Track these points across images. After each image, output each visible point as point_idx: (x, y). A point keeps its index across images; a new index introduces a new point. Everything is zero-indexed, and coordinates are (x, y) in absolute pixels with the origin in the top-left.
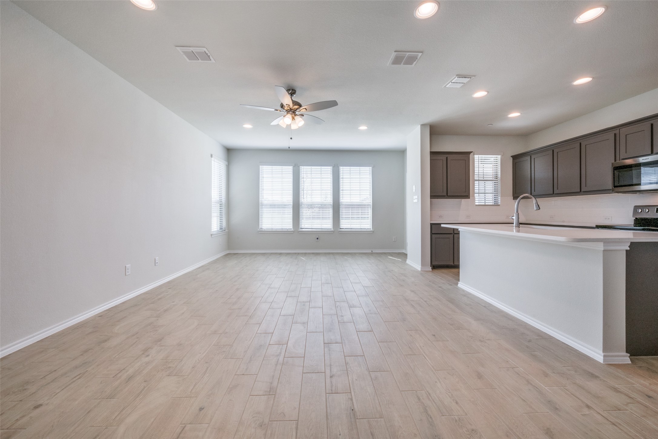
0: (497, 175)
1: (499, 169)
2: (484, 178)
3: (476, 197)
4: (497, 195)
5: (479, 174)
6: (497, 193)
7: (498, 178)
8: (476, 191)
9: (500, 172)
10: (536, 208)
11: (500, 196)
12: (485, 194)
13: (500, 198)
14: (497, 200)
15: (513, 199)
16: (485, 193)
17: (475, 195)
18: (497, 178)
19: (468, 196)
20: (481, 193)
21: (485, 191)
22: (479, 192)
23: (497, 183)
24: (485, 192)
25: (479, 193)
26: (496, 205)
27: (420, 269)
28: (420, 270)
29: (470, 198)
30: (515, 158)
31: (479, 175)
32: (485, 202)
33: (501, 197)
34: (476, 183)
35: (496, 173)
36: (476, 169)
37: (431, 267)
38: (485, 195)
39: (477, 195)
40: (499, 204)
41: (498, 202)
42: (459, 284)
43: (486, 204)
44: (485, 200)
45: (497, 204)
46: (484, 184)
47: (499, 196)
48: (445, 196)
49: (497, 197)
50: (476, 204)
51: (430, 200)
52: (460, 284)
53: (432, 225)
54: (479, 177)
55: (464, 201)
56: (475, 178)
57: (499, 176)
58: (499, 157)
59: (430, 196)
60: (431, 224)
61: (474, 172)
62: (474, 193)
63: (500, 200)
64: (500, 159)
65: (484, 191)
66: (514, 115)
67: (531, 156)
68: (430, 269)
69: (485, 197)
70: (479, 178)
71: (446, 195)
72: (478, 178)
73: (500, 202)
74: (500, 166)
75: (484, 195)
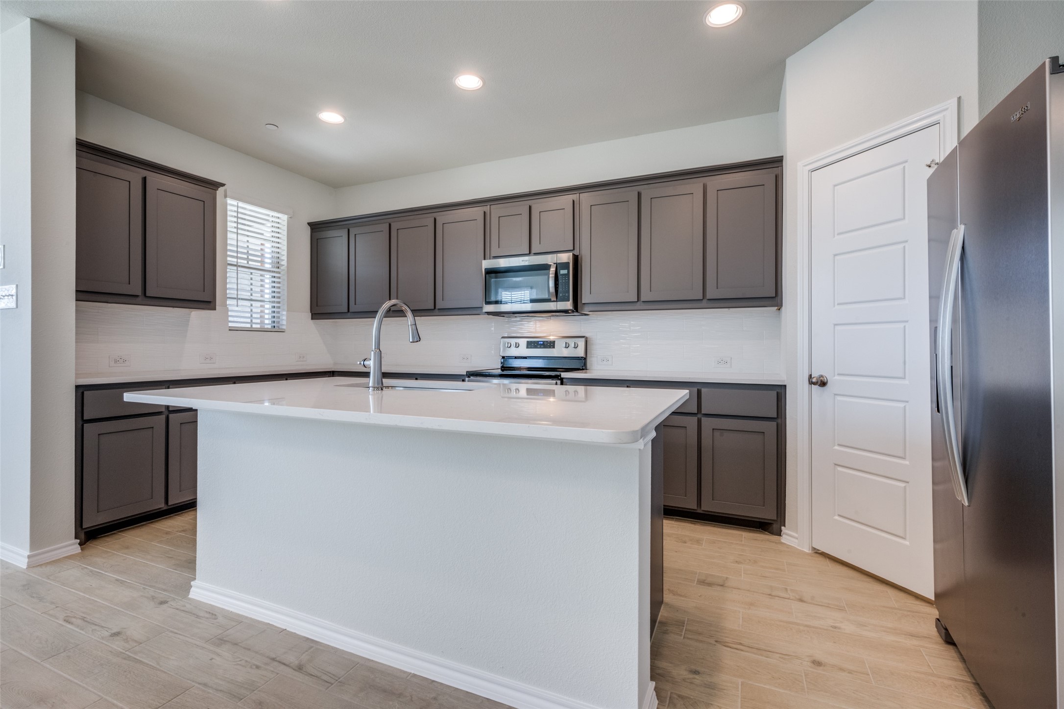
0: (278, 260)
1: (284, 247)
2: (250, 263)
3: (230, 308)
4: (279, 307)
5: (239, 250)
6: (279, 302)
7: (282, 268)
8: (231, 293)
9: (285, 253)
10: (413, 337)
11: (286, 307)
12: (252, 302)
13: (285, 313)
14: (279, 317)
15: (312, 319)
16: (251, 300)
17: (229, 302)
18: (278, 268)
19: (210, 302)
20: (242, 299)
21: (251, 295)
22: (239, 297)
23: (279, 278)
24: (252, 297)
25: (237, 299)
26: (276, 329)
27: (26, 560)
28: (25, 567)
29: (215, 309)
30: (316, 228)
31: (237, 252)
32: (251, 321)
33: (288, 311)
34: (231, 273)
35: (278, 255)
36: (230, 235)
37: (76, 538)
38: (251, 305)
39: (234, 302)
40: (284, 327)
41: (281, 323)
42: (192, 589)
43: (254, 326)
44: (251, 316)
45: (278, 327)
46: (249, 277)
47: (283, 310)
48: (137, 296)
49: (278, 312)
50: (230, 325)
51: (77, 306)
52: (198, 587)
53: (81, 391)
54: (237, 257)
55: (197, 316)
56: (229, 259)
57: (284, 263)
58: (284, 218)
59: (77, 291)
60: (78, 387)
61: (225, 244)
62: (226, 298)
63: (284, 318)
64: (285, 223)
65: (249, 294)
66: (331, 117)
67: (349, 230)
68: (73, 547)
69: (251, 310)
70: (239, 261)
71: (139, 292)
72: (235, 260)
73: (284, 322)
74: (286, 239)
75: (248, 303)
